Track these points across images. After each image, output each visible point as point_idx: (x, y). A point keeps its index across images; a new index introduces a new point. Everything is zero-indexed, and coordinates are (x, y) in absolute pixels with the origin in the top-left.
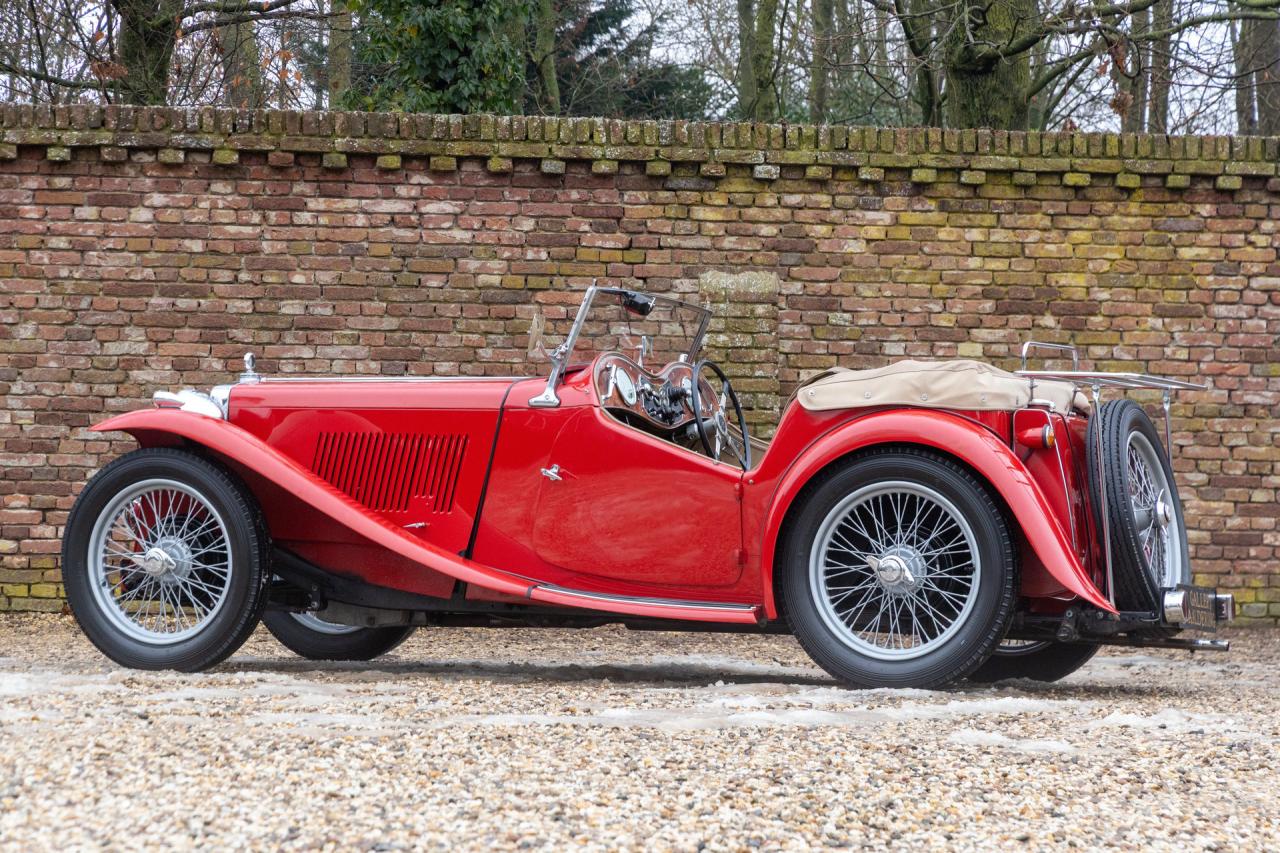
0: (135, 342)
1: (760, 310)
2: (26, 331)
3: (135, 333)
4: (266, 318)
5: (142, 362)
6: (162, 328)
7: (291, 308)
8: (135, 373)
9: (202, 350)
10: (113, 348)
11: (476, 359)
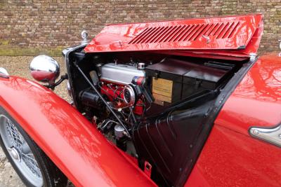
0: (124, 13)
1: (234, 3)
2: (107, 12)
3: (124, 11)
4: (146, 8)
5: (125, 17)
6: (129, 10)
7: (150, 6)
8: (125, 19)
9: (135, 14)
10: (121, 14)
11: (181, 14)
